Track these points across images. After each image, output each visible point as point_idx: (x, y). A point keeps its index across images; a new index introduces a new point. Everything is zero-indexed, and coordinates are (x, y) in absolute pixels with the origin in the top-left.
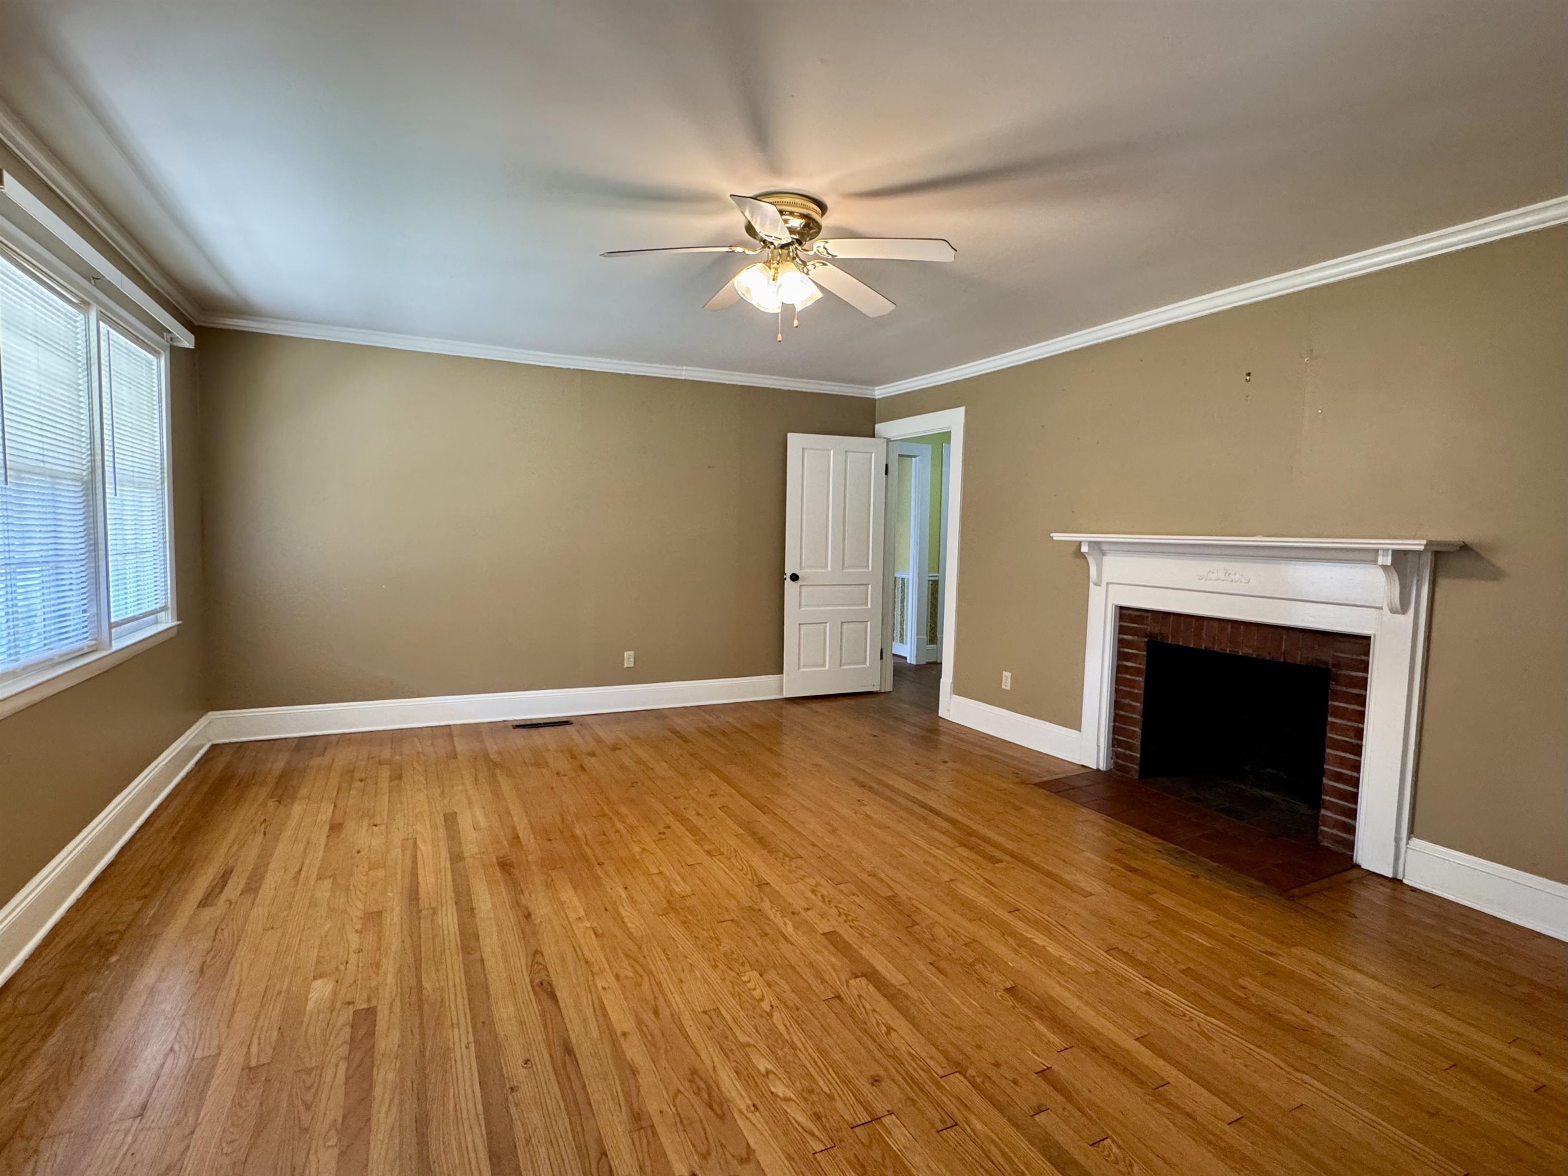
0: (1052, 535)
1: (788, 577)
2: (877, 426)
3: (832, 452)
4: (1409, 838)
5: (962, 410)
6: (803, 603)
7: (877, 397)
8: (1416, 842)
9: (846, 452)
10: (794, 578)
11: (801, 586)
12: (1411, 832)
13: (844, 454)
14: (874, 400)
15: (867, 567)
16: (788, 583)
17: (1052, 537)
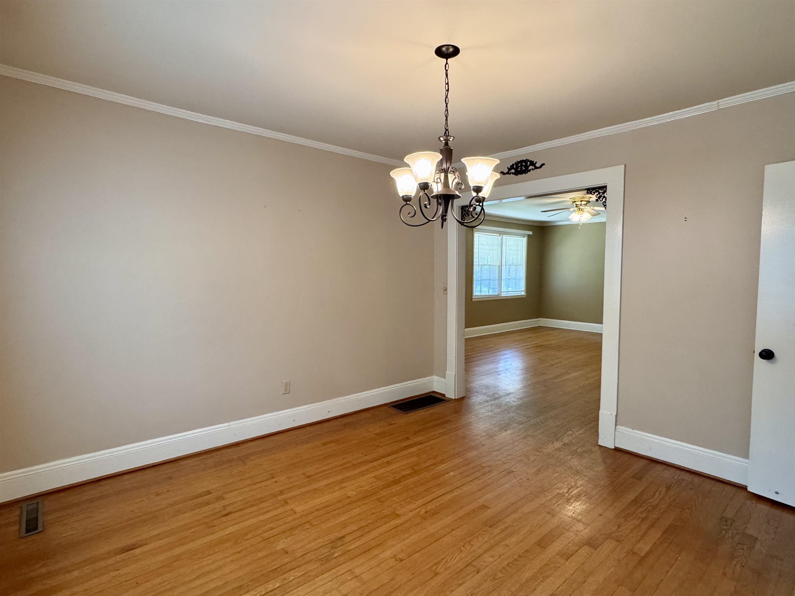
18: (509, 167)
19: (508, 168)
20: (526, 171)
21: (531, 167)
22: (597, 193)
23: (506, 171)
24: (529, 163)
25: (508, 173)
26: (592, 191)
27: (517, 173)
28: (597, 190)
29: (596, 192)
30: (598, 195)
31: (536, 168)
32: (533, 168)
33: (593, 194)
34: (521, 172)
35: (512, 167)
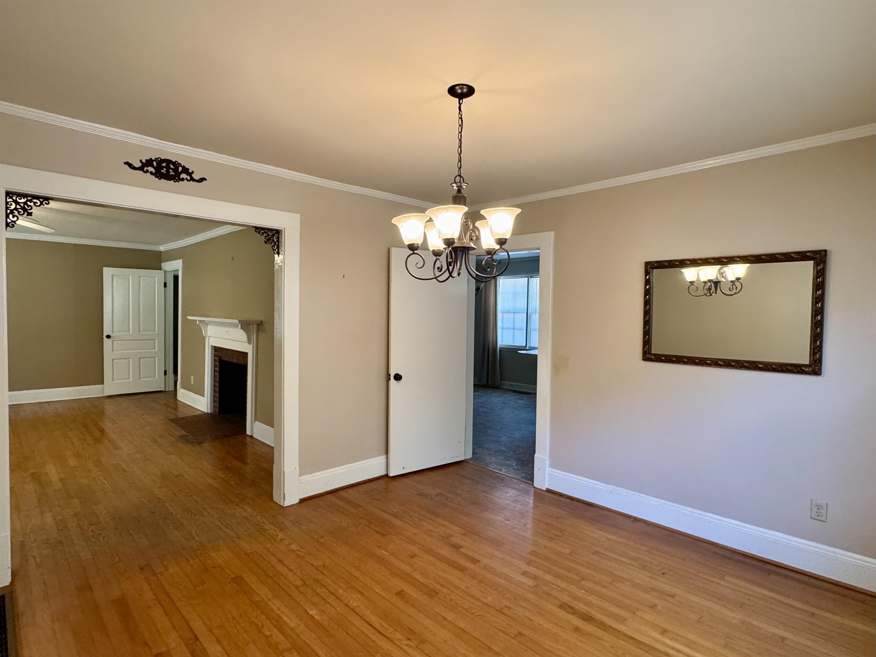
0: (187, 317)
1: (104, 336)
2: (163, 264)
3: (131, 276)
4: (255, 422)
5: (181, 261)
6: (115, 349)
7: (162, 250)
8: (257, 422)
9: (139, 277)
10: (108, 337)
11: (113, 341)
12: (256, 419)
13: (138, 278)
14: (161, 252)
15: (155, 331)
16: (105, 339)
17: (187, 318)
18: (144, 161)
19: (141, 161)
20: (177, 178)
21: (184, 176)
22: (266, 235)
23: (138, 165)
24: (180, 169)
25: (141, 169)
26: (260, 231)
27: (159, 175)
28: (266, 231)
29: (265, 233)
30: (267, 237)
31: (192, 179)
32: (189, 178)
33: (262, 234)
34: (167, 177)
35: (149, 163)
